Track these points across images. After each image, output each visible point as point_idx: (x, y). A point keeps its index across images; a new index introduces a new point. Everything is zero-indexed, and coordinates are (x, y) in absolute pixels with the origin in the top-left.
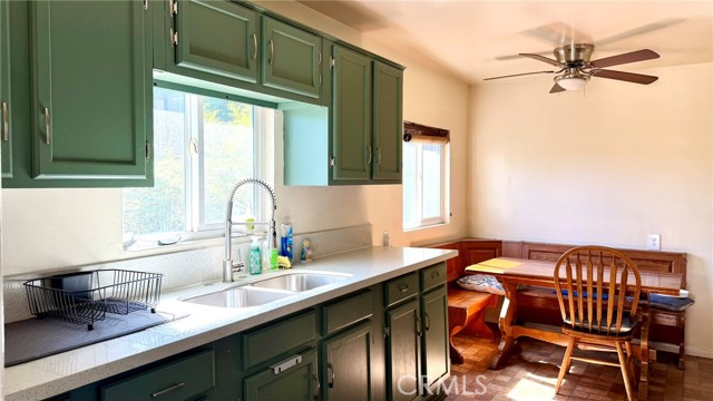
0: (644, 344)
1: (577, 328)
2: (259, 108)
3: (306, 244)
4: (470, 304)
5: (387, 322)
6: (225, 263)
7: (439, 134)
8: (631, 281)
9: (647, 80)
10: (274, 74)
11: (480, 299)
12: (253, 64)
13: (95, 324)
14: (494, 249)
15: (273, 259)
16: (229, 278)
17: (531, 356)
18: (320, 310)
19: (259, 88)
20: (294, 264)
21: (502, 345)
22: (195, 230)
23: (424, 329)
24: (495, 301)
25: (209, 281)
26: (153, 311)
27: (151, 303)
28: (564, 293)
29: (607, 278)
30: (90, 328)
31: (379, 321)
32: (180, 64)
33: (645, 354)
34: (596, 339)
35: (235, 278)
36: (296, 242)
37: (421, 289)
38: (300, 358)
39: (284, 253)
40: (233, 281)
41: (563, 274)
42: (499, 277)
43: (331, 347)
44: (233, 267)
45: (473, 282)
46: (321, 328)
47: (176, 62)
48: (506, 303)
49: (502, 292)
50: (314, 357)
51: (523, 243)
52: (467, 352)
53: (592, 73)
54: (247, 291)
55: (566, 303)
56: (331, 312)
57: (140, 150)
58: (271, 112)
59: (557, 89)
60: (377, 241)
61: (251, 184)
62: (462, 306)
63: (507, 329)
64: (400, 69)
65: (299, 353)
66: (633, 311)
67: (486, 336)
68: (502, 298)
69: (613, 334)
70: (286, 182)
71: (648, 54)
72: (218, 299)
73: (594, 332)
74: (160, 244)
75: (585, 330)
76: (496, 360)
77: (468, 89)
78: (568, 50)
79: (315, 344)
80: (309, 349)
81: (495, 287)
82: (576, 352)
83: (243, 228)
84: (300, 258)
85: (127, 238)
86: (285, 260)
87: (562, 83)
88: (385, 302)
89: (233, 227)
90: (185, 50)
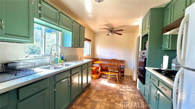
0: (120, 74)
1: (111, 72)
2: (58, 31)
3: (66, 58)
4: (94, 68)
5: (82, 72)
6: (50, 61)
7: (89, 40)
8: (119, 64)
9: (121, 34)
10: (62, 24)
11: (95, 68)
12: (58, 21)
13: (17, 74)
14: (97, 60)
15: (60, 61)
16: (51, 64)
17: (103, 76)
18: (71, 70)
19: (58, 26)
20: (64, 62)
21: (99, 75)
22: (43, 54)
23: (88, 73)
24: (98, 68)
25: (47, 64)
26: (33, 71)
27: (33, 69)
28: (109, 67)
29: (115, 64)
30: (16, 75)
31: (81, 72)
32: (41, 18)
33: (120, 75)
34: (113, 73)
35: (52, 64)
36: (64, 58)
37: (88, 66)
38: (67, 79)
39: (62, 60)
40: (52, 65)
41: (109, 63)
42: (99, 64)
43: (72, 77)
44: (52, 62)
45: (94, 65)
46: (71, 73)
47: (40, 17)
48: (100, 68)
49: (99, 66)
50: (69, 79)
51: (102, 59)
52: (94, 76)
53: (113, 33)
54: (55, 67)
55: (109, 68)
56: (73, 70)
57: (30, 35)
58: (60, 32)
59: (108, 35)
60: (79, 58)
61: (56, 46)
62: (93, 69)
63: (100, 72)
64: (84, 28)
65: (66, 78)
66: (119, 69)
67: (96, 74)
68: (99, 67)
69: (116, 72)
70: (63, 46)
71: (122, 30)
72: (49, 68)
73: (113, 72)
74: (35, 57)
75: (112, 72)
76: (98, 77)
77: (94, 34)
78: (110, 28)
79: (69, 76)
80: (68, 77)
81: (98, 66)
82: (110, 75)
83: (54, 54)
84: (65, 61)
85: (27, 55)
86: (63, 61)
87: (109, 34)
88: (82, 68)
89: (52, 54)
90: (42, 15)
